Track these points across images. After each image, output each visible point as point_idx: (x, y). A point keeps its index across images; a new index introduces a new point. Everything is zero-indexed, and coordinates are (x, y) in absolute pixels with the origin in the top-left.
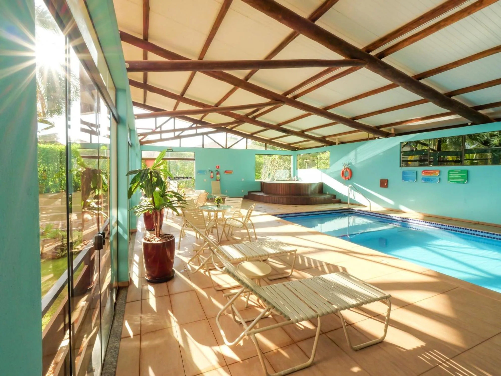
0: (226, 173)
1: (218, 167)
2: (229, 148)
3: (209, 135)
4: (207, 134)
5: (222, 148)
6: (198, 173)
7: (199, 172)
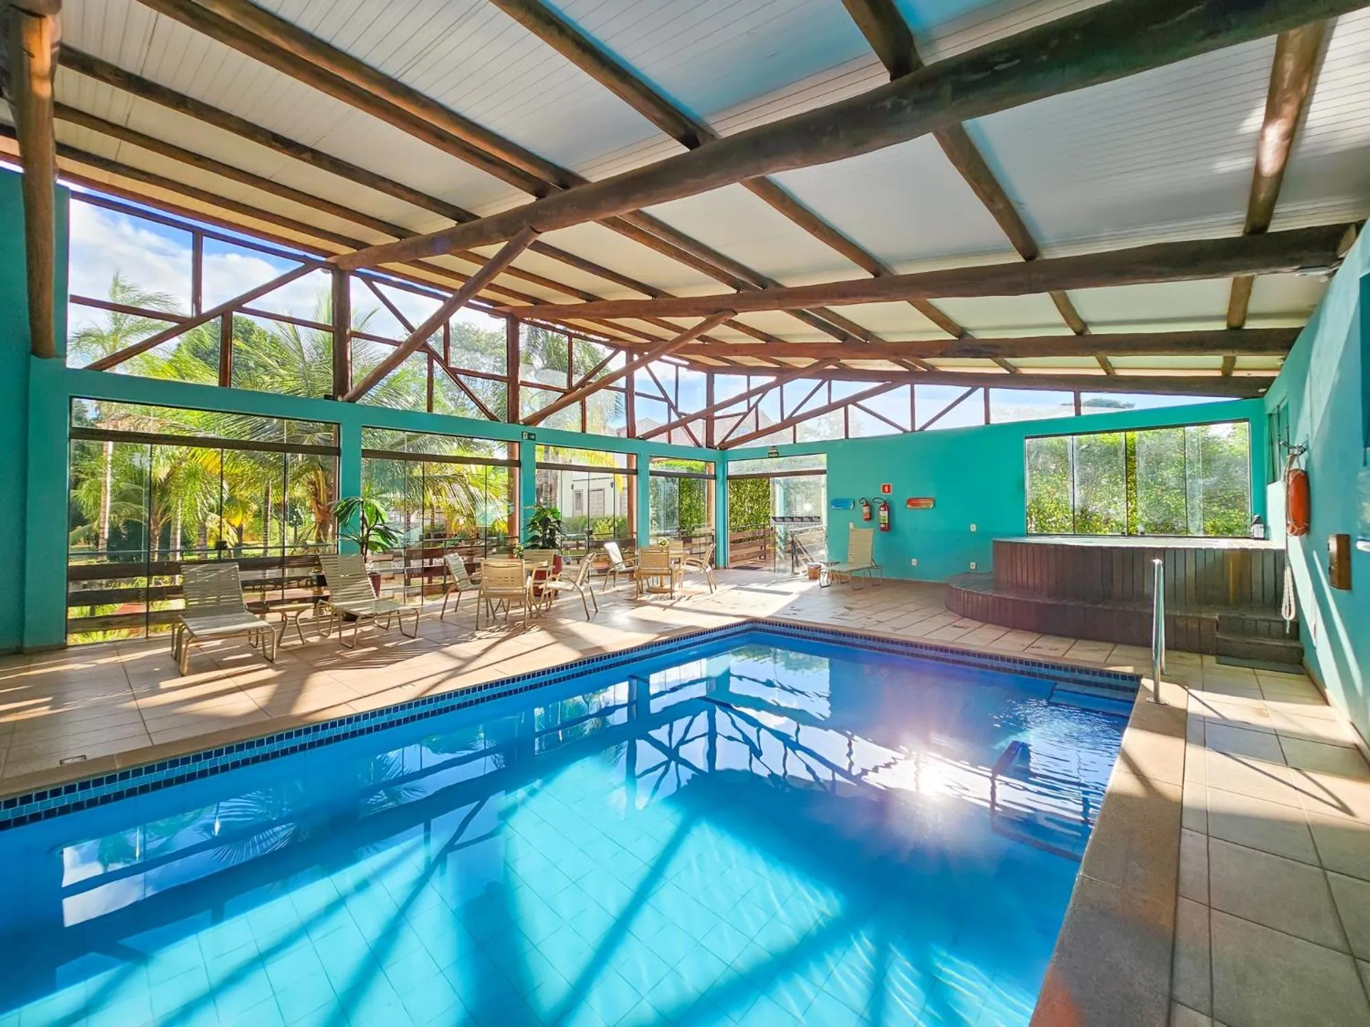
0: (909, 506)
1: (886, 488)
2: (922, 429)
3: (861, 403)
4: (854, 400)
5: (901, 432)
6: (833, 507)
7: (836, 504)
